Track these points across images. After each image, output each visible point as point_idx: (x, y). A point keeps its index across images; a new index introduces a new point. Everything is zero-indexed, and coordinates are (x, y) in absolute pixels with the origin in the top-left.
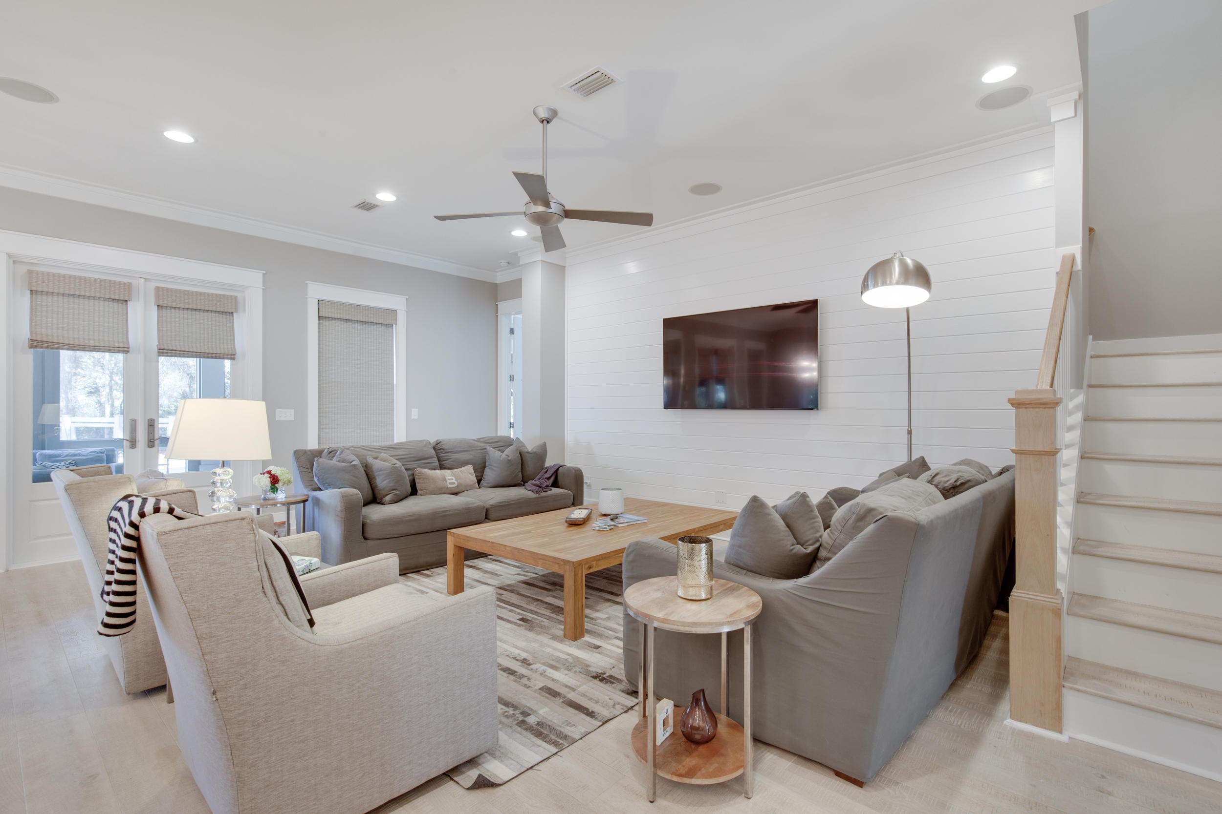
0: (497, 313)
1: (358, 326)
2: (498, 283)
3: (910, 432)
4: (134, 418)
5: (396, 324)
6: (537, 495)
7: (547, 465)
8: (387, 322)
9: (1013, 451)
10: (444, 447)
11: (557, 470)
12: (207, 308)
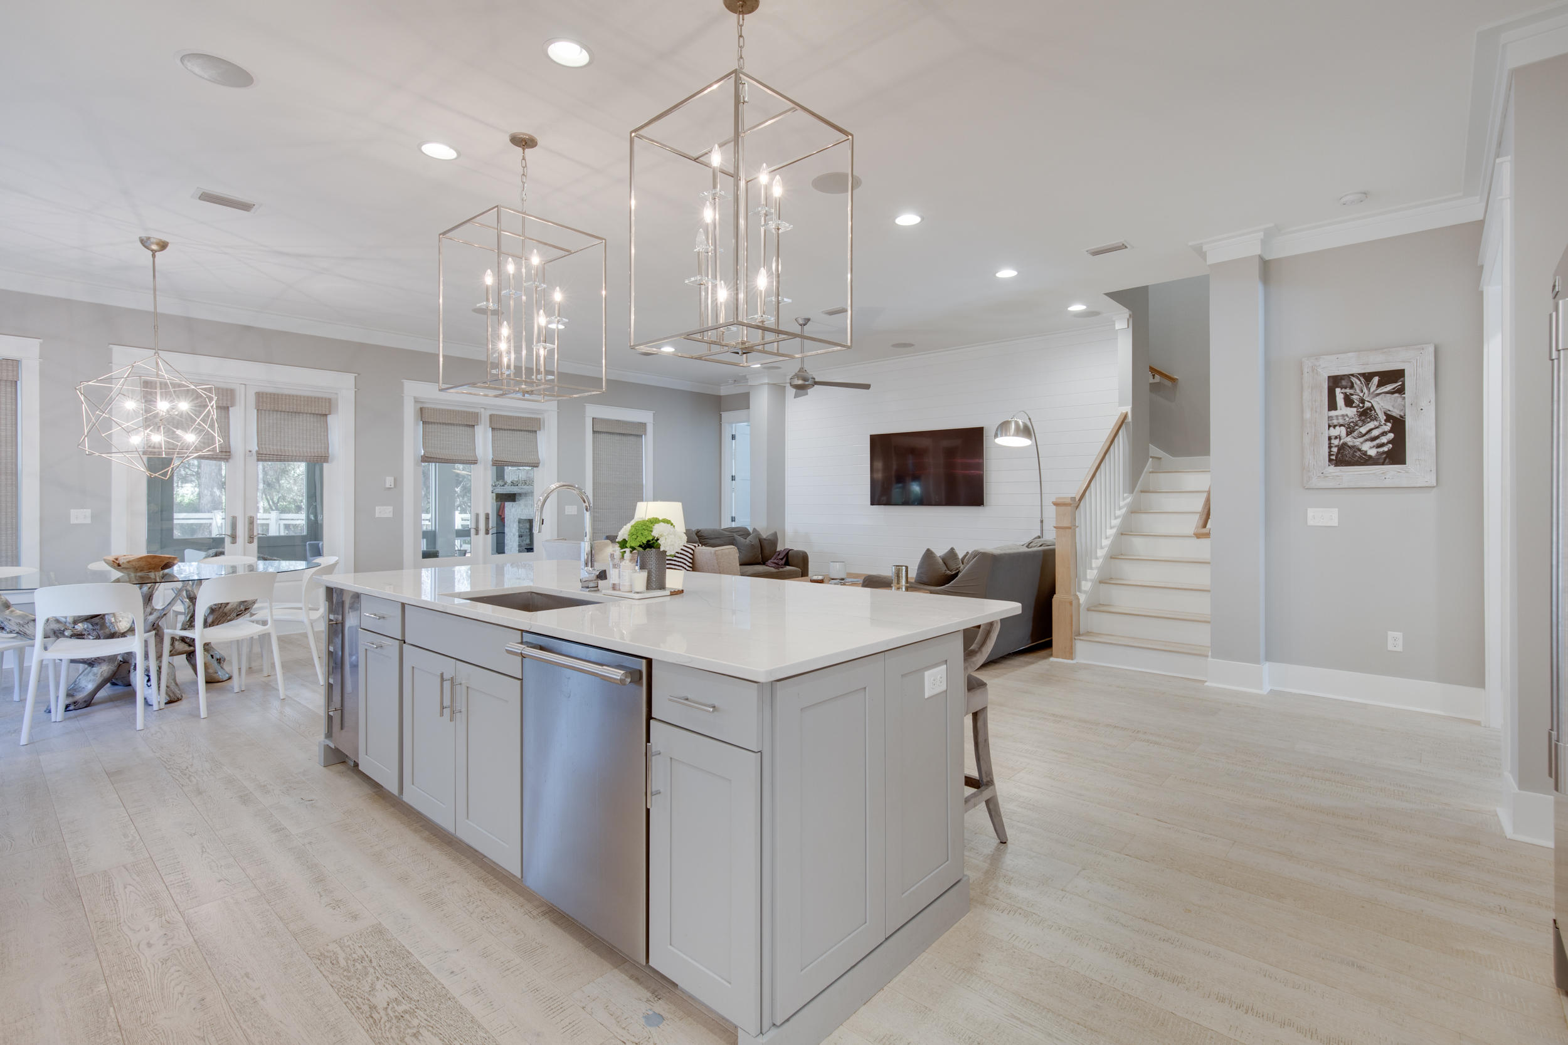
0: (721, 421)
1: (617, 438)
2: (722, 395)
3: (1042, 522)
4: (478, 512)
5: (645, 434)
6: (777, 570)
7: (778, 549)
8: (639, 433)
9: (1055, 527)
10: (703, 534)
11: (788, 552)
12: (522, 429)
